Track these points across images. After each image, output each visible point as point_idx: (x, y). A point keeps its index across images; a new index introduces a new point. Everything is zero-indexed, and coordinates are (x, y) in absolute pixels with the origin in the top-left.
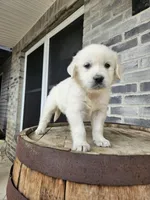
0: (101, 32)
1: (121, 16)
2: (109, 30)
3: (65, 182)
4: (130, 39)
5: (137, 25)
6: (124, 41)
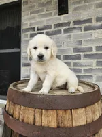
1: (51, 13)
4: (57, 29)
5: (61, 22)
6: (53, 29)
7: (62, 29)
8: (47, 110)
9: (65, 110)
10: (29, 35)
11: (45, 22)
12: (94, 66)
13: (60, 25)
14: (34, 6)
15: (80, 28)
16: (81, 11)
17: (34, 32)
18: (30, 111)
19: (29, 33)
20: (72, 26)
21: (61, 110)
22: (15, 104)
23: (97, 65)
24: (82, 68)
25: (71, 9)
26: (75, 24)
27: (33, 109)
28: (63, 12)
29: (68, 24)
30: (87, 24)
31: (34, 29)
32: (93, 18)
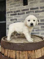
0: (14, 8)
1: (20, 5)
2: (16, 7)
3: (34, 50)
4: (23, 12)
5: (25, 9)
6: (21, 12)
7: (25, 12)
8: (22, 51)
9: (32, 51)
10: (10, 15)
11: (17, 9)
12: (40, 29)
13: (24, 10)
14: (12, 1)
15: (33, 11)
16: (34, 4)
17: (12, 13)
18: (14, 52)
19: (10, 14)
20: (29, 10)
21: (30, 51)
22: (5, 49)
23: (41, 28)
24: (35, 29)
25: (29, 3)
26: (31, 10)
27: (15, 51)
28: (26, 4)
29: (28, 10)
30: (36, 10)
31: (12, 12)
32: (39, 7)
